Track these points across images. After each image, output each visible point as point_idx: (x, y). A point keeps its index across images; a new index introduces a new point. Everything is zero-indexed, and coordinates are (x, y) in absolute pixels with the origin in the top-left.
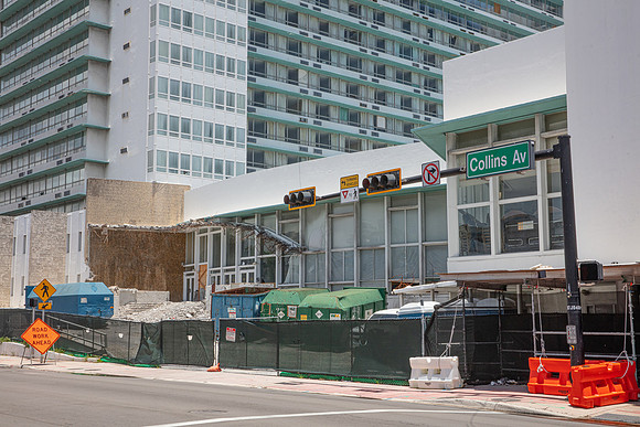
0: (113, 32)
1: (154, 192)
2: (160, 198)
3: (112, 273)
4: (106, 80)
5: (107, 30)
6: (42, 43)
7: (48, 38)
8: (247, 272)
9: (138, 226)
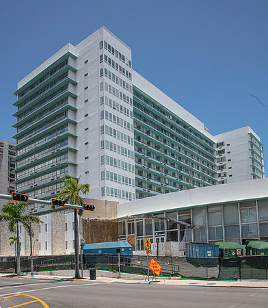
0: (78, 138)
1: (106, 204)
2: (108, 207)
3: (92, 239)
4: (75, 158)
5: (75, 137)
6: (40, 145)
7: (44, 143)
8: (160, 238)
9: (101, 219)
